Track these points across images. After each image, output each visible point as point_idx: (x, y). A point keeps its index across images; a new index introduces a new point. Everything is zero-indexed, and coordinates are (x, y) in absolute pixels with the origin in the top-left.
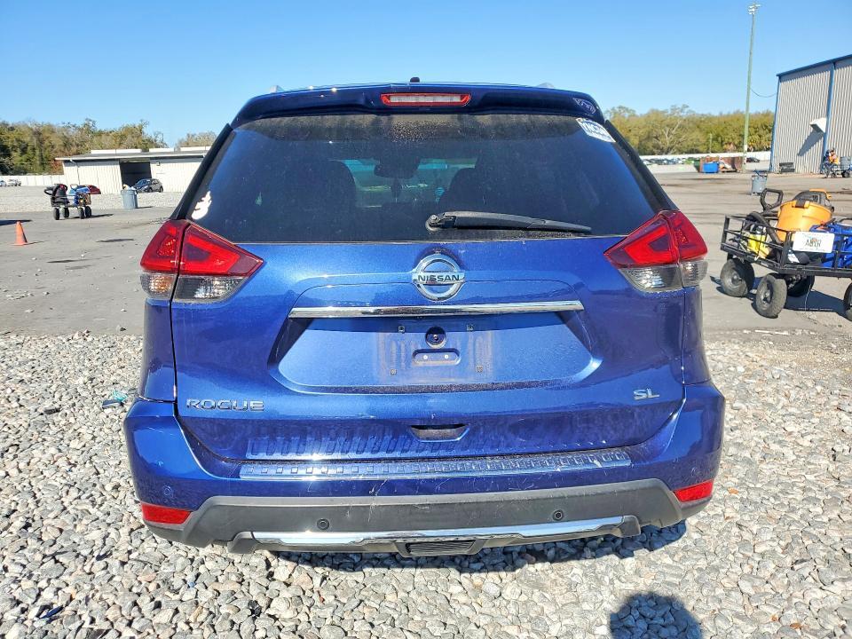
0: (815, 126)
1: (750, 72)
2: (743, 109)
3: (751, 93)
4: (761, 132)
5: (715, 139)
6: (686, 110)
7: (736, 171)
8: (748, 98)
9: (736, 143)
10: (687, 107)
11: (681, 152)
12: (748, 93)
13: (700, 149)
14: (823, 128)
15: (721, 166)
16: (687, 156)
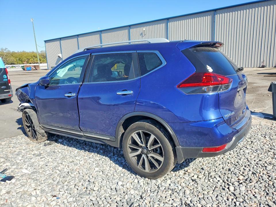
0: (59, 56)
1: (35, 39)
2: (35, 51)
3: (37, 46)
4: (34, 58)
5: (19, 60)
6: (7, 50)
7: (37, 70)
8: (37, 47)
9: (27, 61)
10: (7, 49)
11: (8, 64)
12: (36, 46)
13: (15, 63)
14: (61, 57)
15: (32, 68)
16: (11, 65)
